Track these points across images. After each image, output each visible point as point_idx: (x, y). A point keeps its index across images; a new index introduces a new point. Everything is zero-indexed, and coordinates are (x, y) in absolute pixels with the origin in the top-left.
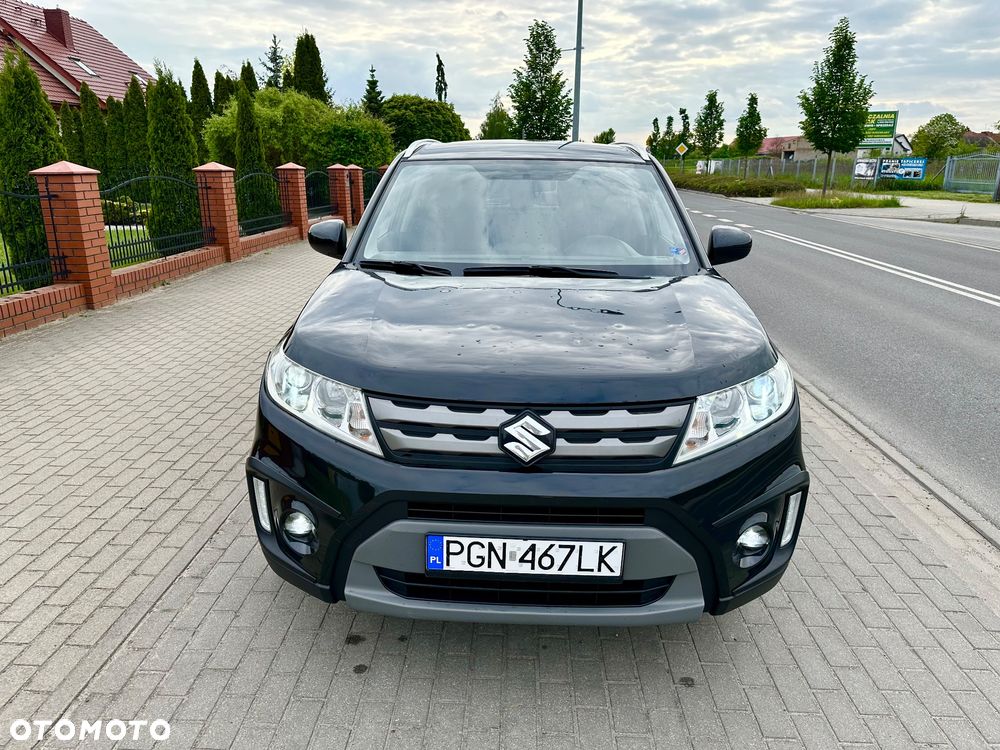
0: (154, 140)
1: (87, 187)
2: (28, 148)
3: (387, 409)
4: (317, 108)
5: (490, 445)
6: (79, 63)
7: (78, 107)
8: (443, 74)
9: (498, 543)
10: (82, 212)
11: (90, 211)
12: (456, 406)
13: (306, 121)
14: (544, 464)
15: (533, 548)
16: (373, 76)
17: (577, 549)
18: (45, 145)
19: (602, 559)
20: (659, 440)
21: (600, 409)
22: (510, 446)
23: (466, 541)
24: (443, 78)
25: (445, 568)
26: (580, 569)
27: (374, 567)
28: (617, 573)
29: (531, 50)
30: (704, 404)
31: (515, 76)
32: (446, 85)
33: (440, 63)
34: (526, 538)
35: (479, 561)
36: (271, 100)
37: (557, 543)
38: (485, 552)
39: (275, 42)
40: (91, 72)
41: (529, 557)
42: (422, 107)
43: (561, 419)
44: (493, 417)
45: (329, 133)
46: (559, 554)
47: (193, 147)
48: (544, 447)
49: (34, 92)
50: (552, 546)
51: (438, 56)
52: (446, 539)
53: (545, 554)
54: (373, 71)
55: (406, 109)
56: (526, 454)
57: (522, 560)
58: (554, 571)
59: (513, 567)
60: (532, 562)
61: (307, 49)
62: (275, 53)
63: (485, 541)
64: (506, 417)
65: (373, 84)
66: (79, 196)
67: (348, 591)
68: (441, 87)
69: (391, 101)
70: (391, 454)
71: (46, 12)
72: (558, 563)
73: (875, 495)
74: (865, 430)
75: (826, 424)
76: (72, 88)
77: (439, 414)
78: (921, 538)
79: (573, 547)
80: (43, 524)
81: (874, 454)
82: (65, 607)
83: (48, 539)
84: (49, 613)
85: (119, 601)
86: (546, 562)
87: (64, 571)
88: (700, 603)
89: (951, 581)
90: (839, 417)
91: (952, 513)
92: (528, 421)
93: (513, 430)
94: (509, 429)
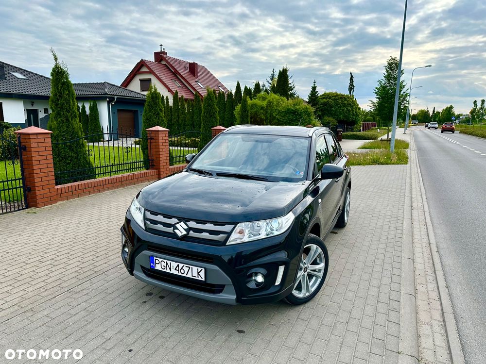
0: (203, 116)
1: (164, 135)
2: (153, 120)
3: (148, 215)
4: (282, 100)
5: (170, 230)
6: (199, 83)
7: (194, 100)
9: (169, 262)
10: (161, 144)
11: (164, 144)
12: (165, 216)
13: (276, 106)
14: (185, 238)
15: (178, 266)
16: (315, 85)
17: (191, 269)
18: (158, 119)
19: (198, 273)
20: (221, 235)
21: (204, 222)
22: (176, 231)
23: (160, 260)
24: (353, 83)
25: (155, 268)
26: (192, 276)
27: (141, 266)
28: (203, 280)
29: (387, 71)
30: (241, 226)
32: (354, 86)
33: (352, 76)
34: (176, 262)
35: (164, 268)
36: (263, 98)
37: (185, 265)
38: (165, 265)
39: (273, 72)
40: (202, 87)
41: (177, 269)
42: (337, 97)
43: (192, 224)
44: (173, 221)
45: (285, 111)
46: (186, 269)
47: (217, 119)
48: (185, 233)
49: (157, 100)
50: (183, 266)
51: (351, 73)
52: (155, 258)
53: (182, 269)
55: (329, 98)
56: (180, 234)
57: (175, 269)
58: (185, 275)
59: (174, 272)
60: (178, 270)
61: (283, 75)
63: (165, 261)
64: (176, 220)
65: (314, 88)
66: (160, 138)
67: (134, 272)
68: (351, 87)
69: (323, 95)
70: (147, 229)
71: (190, 64)
72: (186, 273)
73: (402, 292)
74: (438, 267)
75: (422, 262)
76: (194, 93)
77: (160, 218)
78: (402, 312)
79: (189, 268)
80: (93, 245)
81: (431, 278)
82: (82, 268)
83: (91, 249)
84: (77, 269)
85: (96, 269)
86: (182, 271)
87: (88, 259)
88: (234, 297)
89: (393, 329)
90: (433, 260)
91: (440, 308)
92: (182, 223)
93: (178, 226)
94: (177, 225)
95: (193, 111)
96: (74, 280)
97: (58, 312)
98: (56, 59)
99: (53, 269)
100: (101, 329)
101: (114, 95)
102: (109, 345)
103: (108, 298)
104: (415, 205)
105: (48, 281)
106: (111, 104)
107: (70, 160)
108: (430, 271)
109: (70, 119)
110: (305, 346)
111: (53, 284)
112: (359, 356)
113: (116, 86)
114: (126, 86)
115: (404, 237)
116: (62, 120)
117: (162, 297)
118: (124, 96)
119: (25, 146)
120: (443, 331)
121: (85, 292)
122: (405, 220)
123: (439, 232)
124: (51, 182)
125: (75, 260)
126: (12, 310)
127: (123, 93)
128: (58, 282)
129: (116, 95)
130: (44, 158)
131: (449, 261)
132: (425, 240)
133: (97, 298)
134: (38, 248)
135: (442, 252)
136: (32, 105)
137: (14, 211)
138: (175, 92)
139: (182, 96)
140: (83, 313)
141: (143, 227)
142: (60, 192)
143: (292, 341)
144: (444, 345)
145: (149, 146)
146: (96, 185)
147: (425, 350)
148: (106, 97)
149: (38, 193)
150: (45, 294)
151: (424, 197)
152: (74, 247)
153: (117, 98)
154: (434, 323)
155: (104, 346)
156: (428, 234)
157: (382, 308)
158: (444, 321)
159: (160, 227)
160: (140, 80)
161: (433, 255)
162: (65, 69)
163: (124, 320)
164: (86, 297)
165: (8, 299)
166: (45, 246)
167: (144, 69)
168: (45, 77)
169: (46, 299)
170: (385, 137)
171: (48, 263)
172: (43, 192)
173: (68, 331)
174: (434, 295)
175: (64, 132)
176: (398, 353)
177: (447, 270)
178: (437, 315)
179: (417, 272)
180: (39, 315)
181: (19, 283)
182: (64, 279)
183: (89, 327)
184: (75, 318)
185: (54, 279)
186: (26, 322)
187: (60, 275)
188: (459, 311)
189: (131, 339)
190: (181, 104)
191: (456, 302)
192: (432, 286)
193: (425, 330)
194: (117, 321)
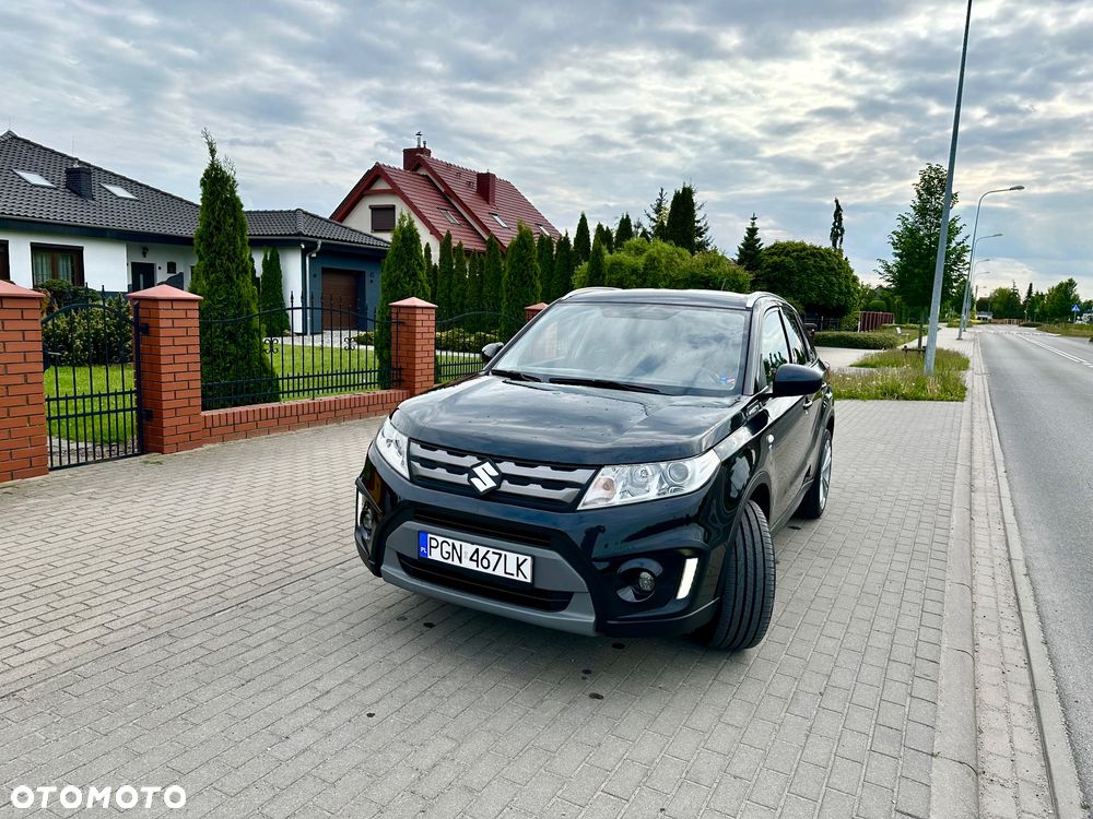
0: (507, 283)
1: (426, 317)
2: (402, 286)
4: (680, 255)
5: (463, 479)
6: (495, 217)
7: (484, 254)
8: (841, 219)
9: (457, 544)
10: (418, 336)
11: (425, 336)
12: (452, 451)
13: (666, 268)
14: (491, 495)
15: (477, 551)
16: (753, 224)
17: (503, 556)
18: (414, 284)
19: (519, 567)
20: (567, 491)
21: (532, 464)
22: (474, 481)
23: (440, 539)
24: (840, 224)
25: (429, 557)
26: (505, 572)
28: (529, 580)
29: (920, 196)
30: (607, 473)
31: (899, 222)
32: (843, 231)
33: (839, 208)
35: (446, 556)
36: (638, 249)
37: (492, 550)
38: (450, 549)
39: (661, 195)
40: (504, 225)
41: (475, 558)
42: (804, 253)
43: (508, 467)
44: (468, 461)
45: (686, 279)
46: (493, 558)
47: (537, 290)
48: (492, 484)
50: (488, 552)
51: (837, 201)
53: (484, 557)
54: (753, 219)
55: (786, 256)
57: (471, 559)
58: (490, 571)
59: (467, 564)
60: (477, 561)
61: (684, 201)
62: (659, 205)
63: (450, 541)
64: (474, 460)
65: (752, 231)
66: (418, 324)
67: (383, 568)
68: (837, 233)
69: (772, 247)
70: (415, 479)
71: (480, 176)
72: (492, 566)
73: (944, 646)
74: (1028, 603)
75: (990, 591)
76: (486, 238)
77: (440, 456)
78: (943, 682)
79: (500, 555)
80: (282, 526)
81: (1010, 622)
82: (263, 566)
83: (280, 533)
84: (253, 567)
85: (292, 570)
86: (485, 563)
87: (275, 550)
88: (592, 619)
89: (922, 711)
90: (1015, 590)
91: (1028, 682)
92: (487, 466)
93: (477, 470)
94: (475, 469)
95: (481, 275)
96: (250, 587)
97: (222, 641)
98: (213, 152)
99: (206, 565)
100: (309, 675)
101: (316, 237)
102: (327, 703)
103: (321, 622)
104: (978, 483)
105: (198, 585)
106: (310, 257)
107: (230, 362)
108: (1009, 613)
109: (235, 276)
110: (730, 729)
111: (208, 592)
112: (847, 755)
113: (321, 219)
114: (342, 220)
115: (952, 542)
116: (218, 278)
117: (429, 625)
118: (337, 240)
119: (147, 324)
120: (1033, 725)
121: (272, 609)
122: (955, 510)
123: (1032, 537)
124: (193, 402)
125: (248, 551)
126: (130, 632)
127: (336, 234)
128: (218, 589)
129: (320, 238)
130: (184, 350)
131: (1050, 594)
132: (1000, 550)
133: (298, 621)
134: (172, 526)
135: (1037, 576)
136: (144, 254)
137: (117, 459)
138: (444, 235)
139: (460, 244)
140: (271, 646)
141: (406, 474)
142: (209, 425)
143: (704, 718)
144: (1035, 749)
145: (394, 340)
146: (282, 414)
147: (991, 757)
148: (301, 241)
149: (166, 423)
150: (194, 607)
151: (1001, 469)
152: (243, 527)
153: (323, 243)
154: (1013, 708)
155: (317, 704)
156: (1007, 540)
157: (898, 672)
158: (1037, 706)
159: (441, 474)
160: (370, 207)
161: (1017, 581)
162: (229, 172)
163: (355, 661)
164: (275, 619)
165: (123, 612)
166: (185, 523)
167: (382, 185)
168: (173, 197)
169: (196, 616)
170: (914, 344)
171: (194, 553)
172: (175, 421)
173: (245, 673)
174: (1017, 657)
175: (220, 302)
176: (932, 755)
177: (1048, 610)
178: (1022, 695)
179: (979, 613)
180: (186, 645)
181: (140, 587)
182: (228, 583)
183: (283, 670)
184: (258, 653)
185: (209, 582)
186: (161, 655)
187: (220, 576)
188: (1070, 689)
189: (370, 696)
190: (458, 262)
191: (1065, 671)
192: (1011, 640)
193: (992, 720)
194: (340, 663)
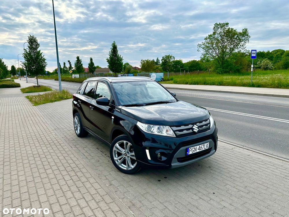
3: (175, 128)
5: (191, 131)
12: (185, 125)
19: (207, 146)
21: (202, 122)
23: (192, 148)
25: (189, 154)
26: (205, 149)
27: (177, 158)
28: (209, 148)
34: (199, 145)
37: (202, 145)
43: (198, 124)
48: (198, 129)
52: (189, 148)
56: (196, 131)
67: (172, 164)
70: (177, 136)
77: (183, 127)
93: (194, 127)
117: (166, 178)
141: (175, 136)
159: (185, 132)
